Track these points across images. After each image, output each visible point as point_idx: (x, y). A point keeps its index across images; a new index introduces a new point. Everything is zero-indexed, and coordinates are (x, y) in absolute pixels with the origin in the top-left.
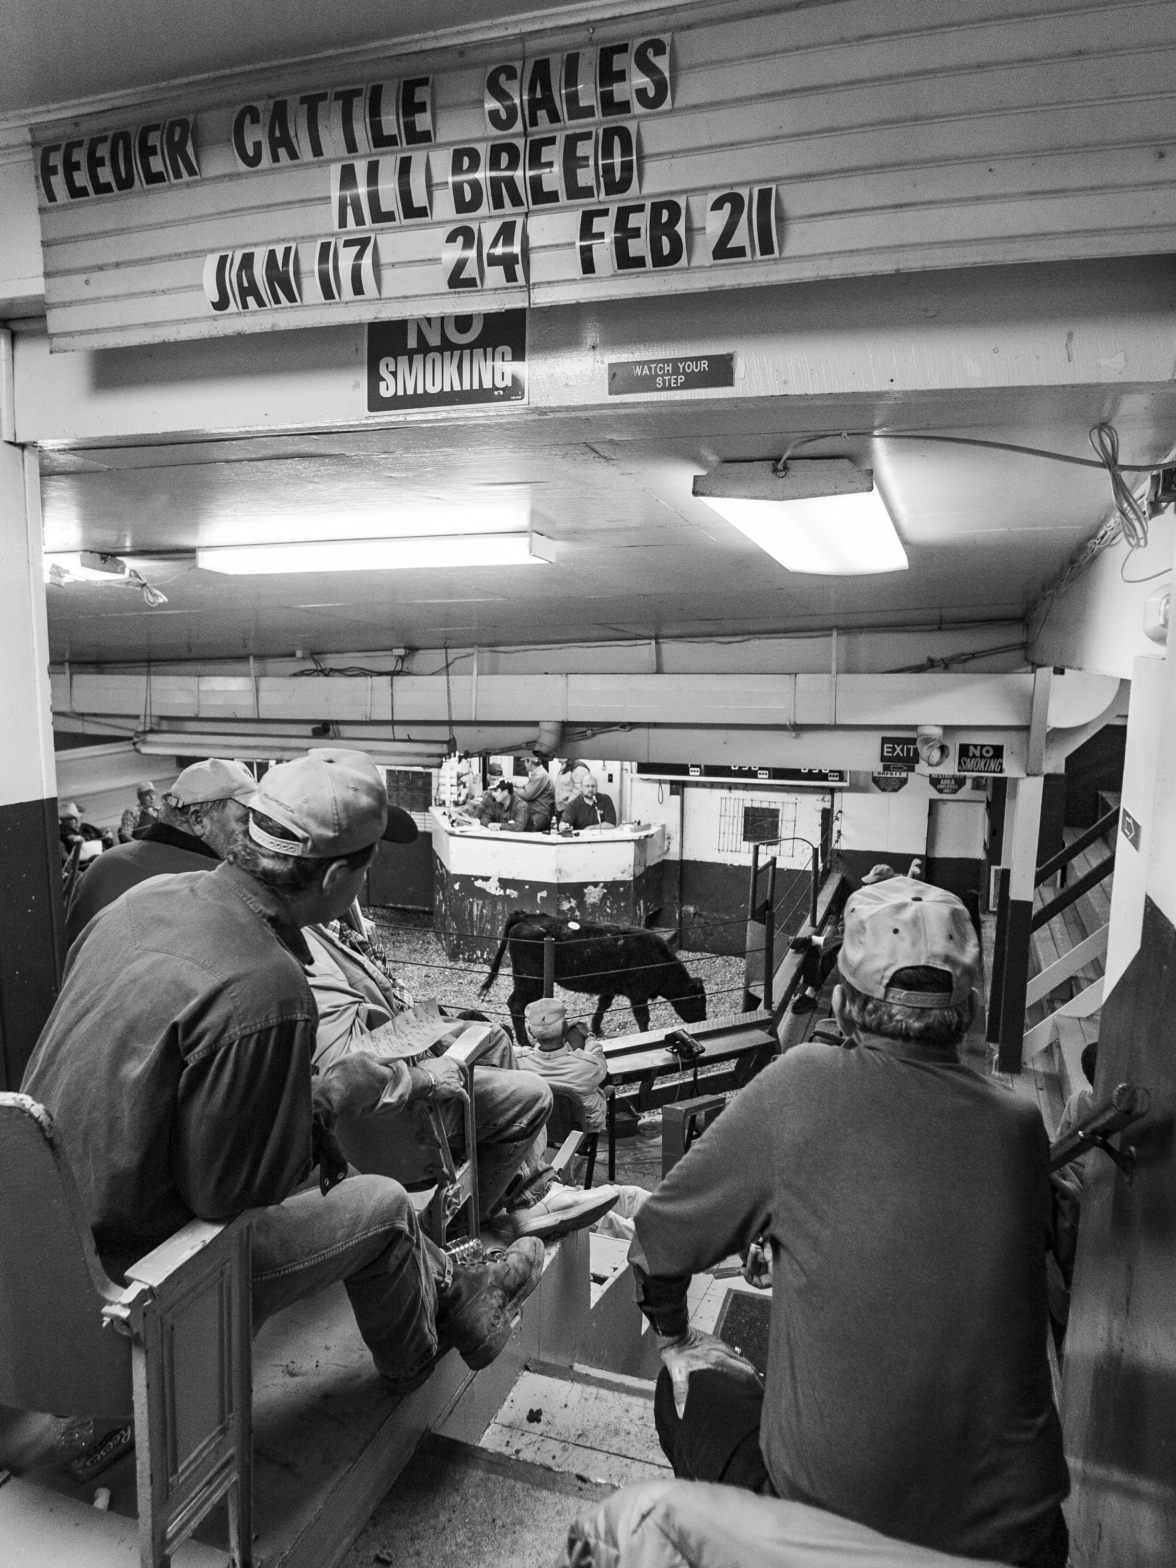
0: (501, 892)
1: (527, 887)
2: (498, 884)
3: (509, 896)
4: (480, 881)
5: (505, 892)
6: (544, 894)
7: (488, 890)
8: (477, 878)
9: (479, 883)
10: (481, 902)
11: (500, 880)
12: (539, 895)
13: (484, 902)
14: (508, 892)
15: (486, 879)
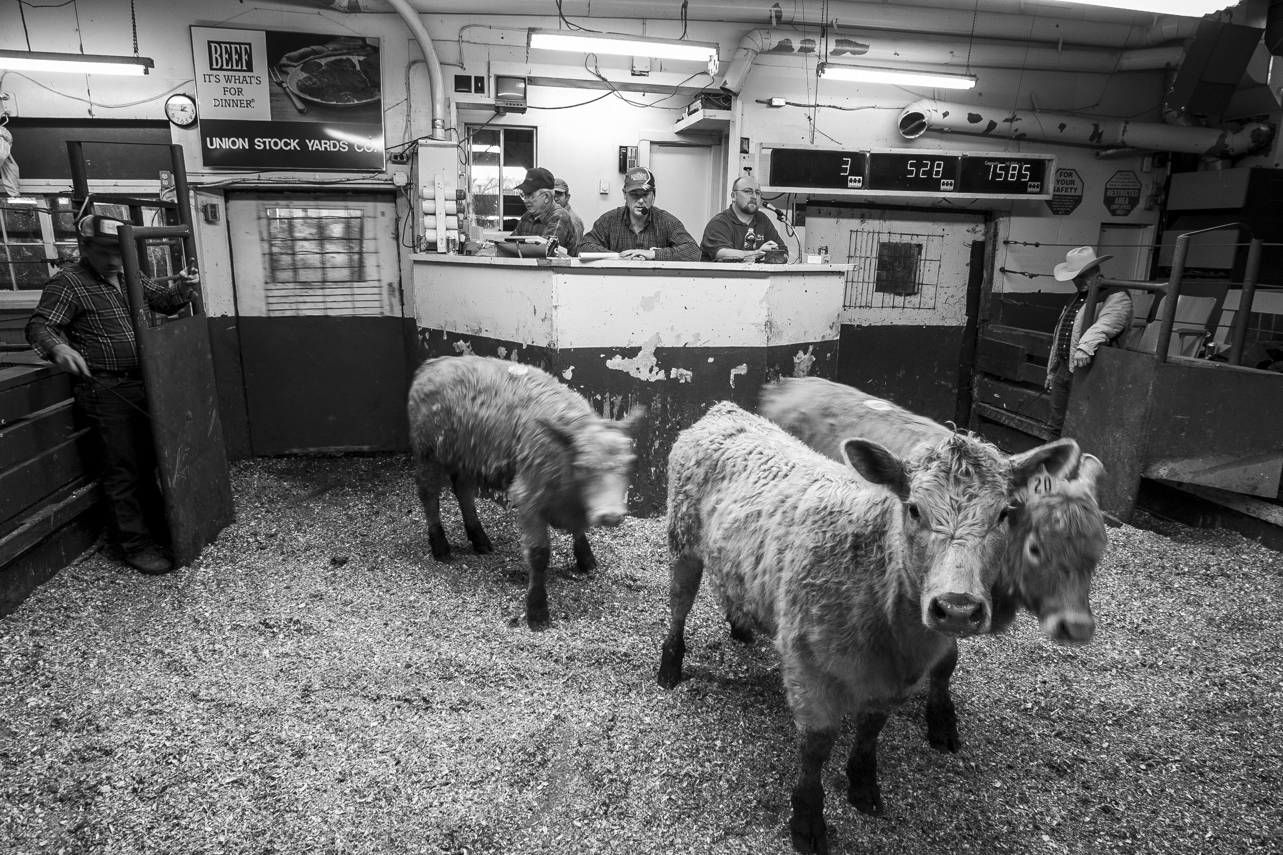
0: (661, 376)
1: (711, 360)
2: (654, 360)
3: (676, 380)
4: (618, 358)
5: (668, 373)
6: (742, 369)
7: (633, 373)
8: (611, 352)
9: (616, 363)
10: (618, 400)
11: (660, 353)
12: (733, 372)
13: (625, 398)
14: (674, 373)
15: (630, 353)
